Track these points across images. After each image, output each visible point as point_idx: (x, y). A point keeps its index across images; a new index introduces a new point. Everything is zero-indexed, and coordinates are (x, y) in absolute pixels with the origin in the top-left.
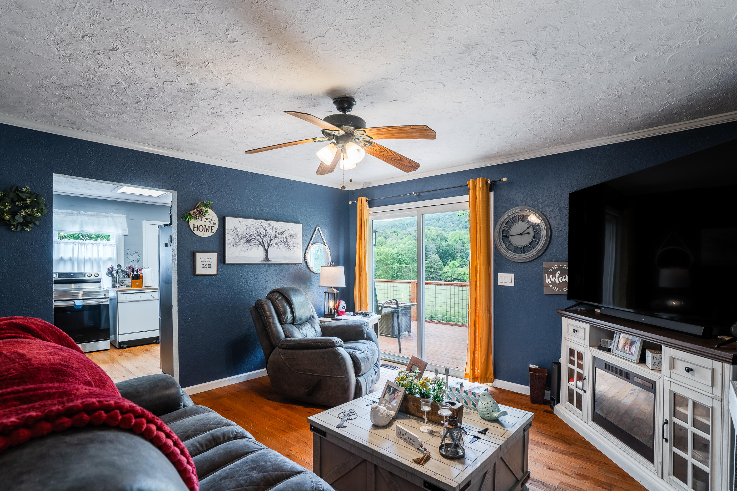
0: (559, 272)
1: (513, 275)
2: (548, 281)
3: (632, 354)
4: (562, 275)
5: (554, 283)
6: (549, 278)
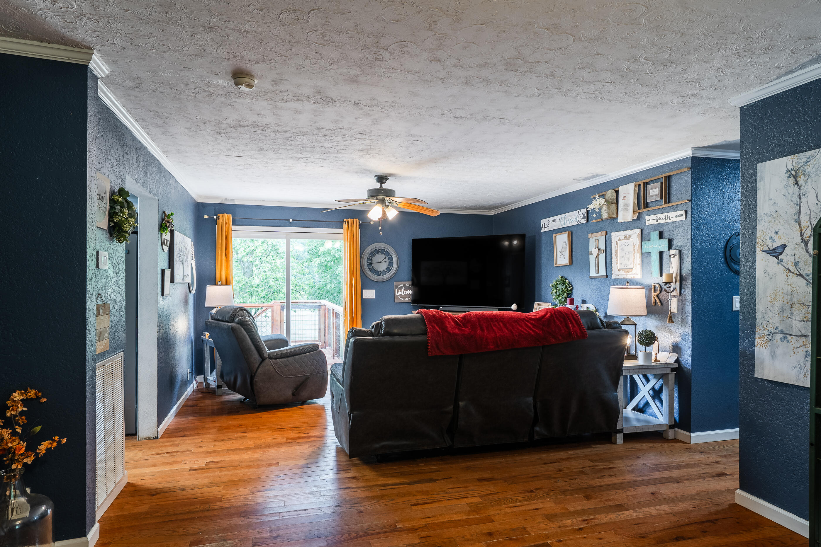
0: (404, 288)
1: (374, 291)
2: (397, 294)
4: (405, 290)
5: (401, 295)
6: (398, 292)
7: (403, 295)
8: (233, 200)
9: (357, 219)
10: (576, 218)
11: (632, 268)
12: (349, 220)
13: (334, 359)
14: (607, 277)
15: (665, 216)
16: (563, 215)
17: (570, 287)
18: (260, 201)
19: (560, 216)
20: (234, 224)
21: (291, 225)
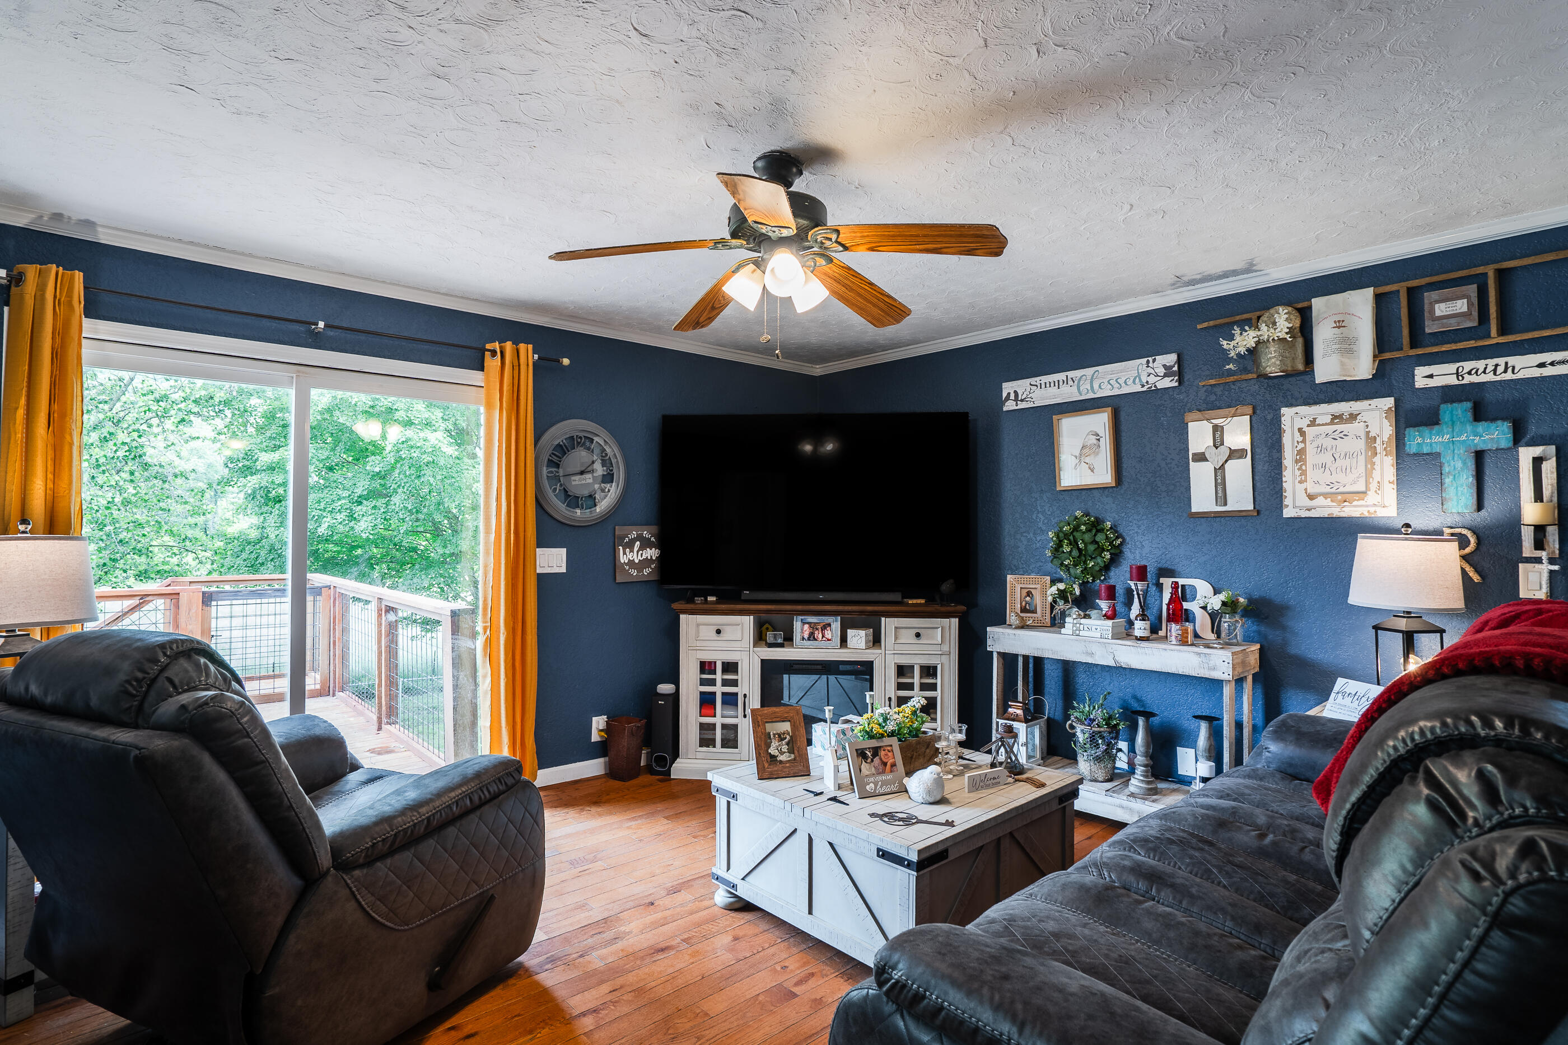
0: (638, 543)
1: (563, 551)
2: (623, 559)
3: (829, 640)
4: (642, 548)
5: (631, 563)
6: (624, 553)
7: (637, 561)
8: (89, 224)
9: (530, 347)
10: (1139, 376)
11: (1365, 493)
12: (509, 345)
13: (380, 729)
14: (1258, 512)
15: (1497, 365)
16: (1089, 371)
17: (1117, 538)
18: (207, 246)
19: (1071, 374)
20: (92, 311)
21: (316, 341)
